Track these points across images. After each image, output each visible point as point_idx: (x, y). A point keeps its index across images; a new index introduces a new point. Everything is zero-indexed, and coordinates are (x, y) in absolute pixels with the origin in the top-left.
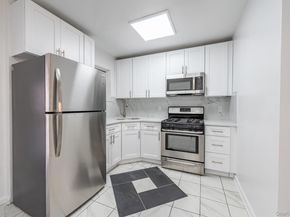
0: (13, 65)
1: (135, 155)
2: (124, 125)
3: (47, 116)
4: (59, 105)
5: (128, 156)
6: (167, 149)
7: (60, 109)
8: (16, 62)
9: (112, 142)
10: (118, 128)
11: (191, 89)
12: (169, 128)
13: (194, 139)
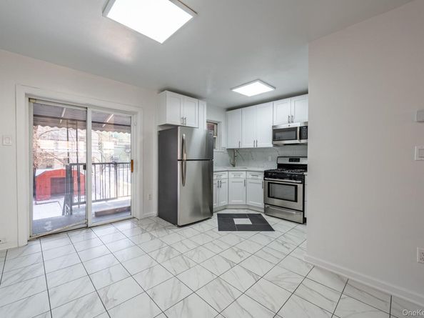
0: (159, 132)
1: (241, 202)
2: (230, 173)
3: (179, 162)
4: (185, 155)
5: (233, 201)
6: (269, 196)
7: (185, 158)
8: (160, 129)
9: (219, 186)
10: (224, 176)
11: (296, 139)
12: (271, 177)
13: (294, 187)
